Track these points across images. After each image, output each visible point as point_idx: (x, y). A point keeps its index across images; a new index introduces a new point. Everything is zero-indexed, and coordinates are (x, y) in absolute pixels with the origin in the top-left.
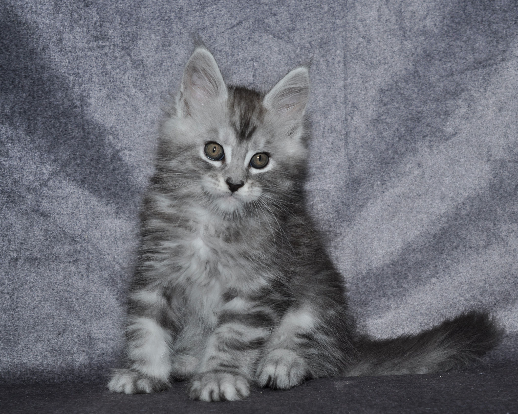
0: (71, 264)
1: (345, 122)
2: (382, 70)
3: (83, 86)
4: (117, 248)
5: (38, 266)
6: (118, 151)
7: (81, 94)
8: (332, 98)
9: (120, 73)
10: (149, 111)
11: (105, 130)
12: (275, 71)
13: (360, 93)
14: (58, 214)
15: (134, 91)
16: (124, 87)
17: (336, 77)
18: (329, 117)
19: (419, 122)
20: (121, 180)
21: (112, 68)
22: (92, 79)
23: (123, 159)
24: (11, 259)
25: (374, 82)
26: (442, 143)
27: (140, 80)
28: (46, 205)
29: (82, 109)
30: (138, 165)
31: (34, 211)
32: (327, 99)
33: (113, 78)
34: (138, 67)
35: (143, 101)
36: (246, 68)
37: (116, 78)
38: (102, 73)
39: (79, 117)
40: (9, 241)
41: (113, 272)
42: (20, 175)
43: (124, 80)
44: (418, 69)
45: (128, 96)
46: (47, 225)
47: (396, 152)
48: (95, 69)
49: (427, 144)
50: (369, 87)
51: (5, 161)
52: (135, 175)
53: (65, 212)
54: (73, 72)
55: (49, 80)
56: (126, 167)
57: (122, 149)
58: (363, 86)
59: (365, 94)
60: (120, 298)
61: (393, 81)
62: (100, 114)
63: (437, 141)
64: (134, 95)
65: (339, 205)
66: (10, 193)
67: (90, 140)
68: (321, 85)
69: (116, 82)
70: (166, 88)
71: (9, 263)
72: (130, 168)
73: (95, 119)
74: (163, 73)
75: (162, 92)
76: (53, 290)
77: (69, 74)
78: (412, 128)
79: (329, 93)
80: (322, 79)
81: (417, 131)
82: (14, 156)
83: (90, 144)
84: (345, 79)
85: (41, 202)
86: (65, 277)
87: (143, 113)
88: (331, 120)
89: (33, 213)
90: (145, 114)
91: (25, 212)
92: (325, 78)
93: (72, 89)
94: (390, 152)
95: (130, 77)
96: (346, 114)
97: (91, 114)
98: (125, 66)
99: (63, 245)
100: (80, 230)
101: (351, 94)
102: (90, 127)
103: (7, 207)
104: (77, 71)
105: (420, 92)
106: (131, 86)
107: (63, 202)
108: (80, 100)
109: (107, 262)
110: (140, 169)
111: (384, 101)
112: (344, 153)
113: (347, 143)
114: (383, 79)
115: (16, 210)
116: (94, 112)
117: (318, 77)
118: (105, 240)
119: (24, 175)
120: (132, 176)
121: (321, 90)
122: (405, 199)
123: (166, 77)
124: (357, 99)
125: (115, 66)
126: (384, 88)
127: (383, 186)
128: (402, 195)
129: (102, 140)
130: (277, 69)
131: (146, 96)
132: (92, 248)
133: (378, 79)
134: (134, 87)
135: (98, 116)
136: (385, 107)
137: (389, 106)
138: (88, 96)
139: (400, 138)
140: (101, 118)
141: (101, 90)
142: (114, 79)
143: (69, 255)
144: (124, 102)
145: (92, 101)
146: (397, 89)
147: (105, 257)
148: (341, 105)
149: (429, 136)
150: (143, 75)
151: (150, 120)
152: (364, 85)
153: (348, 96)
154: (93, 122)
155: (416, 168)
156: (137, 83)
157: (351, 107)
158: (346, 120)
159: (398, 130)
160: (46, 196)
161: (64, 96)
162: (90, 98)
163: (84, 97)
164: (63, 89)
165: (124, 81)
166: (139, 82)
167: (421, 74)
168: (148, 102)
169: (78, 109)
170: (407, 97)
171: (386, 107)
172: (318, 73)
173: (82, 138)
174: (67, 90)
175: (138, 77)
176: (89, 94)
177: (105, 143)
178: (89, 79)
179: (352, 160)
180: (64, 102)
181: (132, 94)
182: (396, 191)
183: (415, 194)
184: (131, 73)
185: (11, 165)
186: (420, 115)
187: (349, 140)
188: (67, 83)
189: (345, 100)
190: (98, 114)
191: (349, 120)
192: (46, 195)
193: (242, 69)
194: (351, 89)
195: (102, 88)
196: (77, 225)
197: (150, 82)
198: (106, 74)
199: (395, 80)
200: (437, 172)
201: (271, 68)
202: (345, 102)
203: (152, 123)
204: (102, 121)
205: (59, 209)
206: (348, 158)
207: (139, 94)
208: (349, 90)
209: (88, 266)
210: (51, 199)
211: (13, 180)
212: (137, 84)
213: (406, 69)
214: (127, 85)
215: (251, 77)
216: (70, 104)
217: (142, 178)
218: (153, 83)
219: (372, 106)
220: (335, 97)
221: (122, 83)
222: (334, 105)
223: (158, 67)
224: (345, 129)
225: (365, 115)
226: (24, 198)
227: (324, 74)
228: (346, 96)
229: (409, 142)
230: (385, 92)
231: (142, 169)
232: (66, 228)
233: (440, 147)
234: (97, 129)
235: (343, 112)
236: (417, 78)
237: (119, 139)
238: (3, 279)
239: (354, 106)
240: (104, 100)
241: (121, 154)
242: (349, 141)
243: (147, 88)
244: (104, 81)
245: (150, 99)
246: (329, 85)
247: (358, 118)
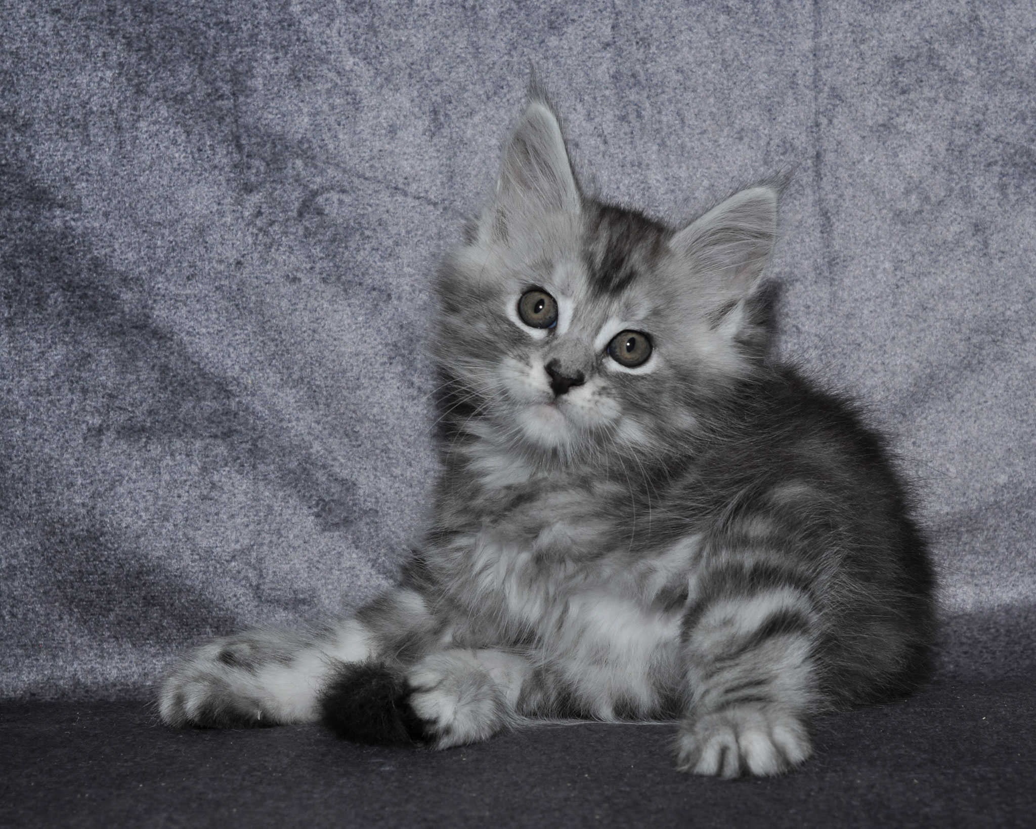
0: (219, 441)
1: (814, 129)
2: (899, 13)
3: (238, 50)
4: (315, 408)
5: (145, 446)
6: (315, 194)
7: (232, 67)
8: (786, 76)
9: (321, 22)
10: (384, 105)
11: (287, 148)
12: (661, 18)
13: (849, 66)
14: (188, 333)
15: (351, 60)
16: (330, 53)
17: (795, 31)
18: (780, 119)
19: (977, 133)
20: (321, 258)
21: (304, 11)
22: (257, 35)
23: (326, 212)
24: (89, 430)
25: (879, 41)
26: (1028, 180)
27: (364, 37)
28: (164, 314)
29: (235, 100)
30: (360, 223)
31: (136, 327)
32: (776, 80)
33: (305, 33)
34: (359, 8)
35: (372, 84)
36: (596, 9)
37: (311, 33)
38: (280, 22)
39: (228, 120)
40: (84, 391)
41: (309, 458)
42: (108, 250)
43: (328, 38)
44: (979, 13)
45: (339, 73)
46: (166, 357)
47: (927, 199)
48: (264, 12)
49: (996, 180)
50: (870, 53)
51: (74, 220)
52: (353, 245)
53: (204, 330)
54: (214, 20)
55: (163, 38)
56: (333, 229)
57: (324, 189)
58: (856, 50)
59: (859, 69)
60: (324, 514)
61: (922, 38)
62: (275, 111)
63: (1017, 176)
64: (352, 71)
65: (800, 313)
66: (85, 287)
67: (254, 171)
68: (763, 48)
69: (312, 40)
70: (420, 55)
71: (85, 439)
72: (341, 230)
73: (264, 123)
74: (415, 21)
75: (412, 64)
76: (179, 496)
77: (208, 25)
78: (962, 145)
79: (780, 65)
80: (766, 34)
81: (974, 152)
82: (93, 209)
83: (253, 178)
84: (817, 34)
85: (152, 308)
86: (204, 469)
87: (371, 109)
88: (785, 124)
89: (135, 331)
90: (374, 113)
91: (118, 329)
92: (771, 31)
93: (214, 56)
94: (914, 197)
95: (343, 30)
96: (817, 113)
97: (255, 113)
98: (331, 5)
99: (199, 399)
100: (237, 367)
101: (827, 67)
102: (253, 140)
103: (79, 318)
104: (224, 18)
105: (982, 64)
106: (345, 50)
107: (198, 306)
108: (232, 81)
109: (296, 435)
110: (362, 234)
111: (900, 85)
112: (811, 198)
113: (819, 176)
114: (900, 35)
115: (99, 323)
116: (263, 108)
117: (755, 30)
118: (291, 389)
119: (115, 250)
120: (346, 247)
121: (763, 59)
122: (945, 302)
123: (421, 30)
124: (841, 79)
125: (308, 5)
126: (902, 55)
127: (898, 273)
128: (937, 292)
129: (280, 169)
130: (666, 13)
131: (378, 73)
132: (262, 406)
133: (887, 35)
134: (351, 54)
135: (270, 116)
136: (902, 98)
137: (912, 96)
138: (250, 73)
139: (935, 168)
140: (277, 121)
141: (277, 58)
142: (308, 35)
143: (213, 422)
144: (329, 85)
145: (258, 83)
146: (931, 58)
147: (290, 425)
148: (808, 92)
149: (1000, 163)
150: (371, 27)
151: (385, 125)
152: (857, 47)
153: (822, 72)
154: (259, 130)
155: (970, 234)
156: (357, 44)
157: (829, 97)
158: (818, 125)
159: (931, 150)
160: (164, 296)
161: (196, 73)
162: (253, 76)
163: (240, 74)
164: (192, 57)
165: (329, 41)
166: (361, 41)
167: (986, 25)
168: (382, 87)
169: (226, 102)
170: (952, 77)
171: (906, 95)
172: (756, 20)
173: (235, 166)
174: (202, 59)
175: (361, 30)
176: (251, 68)
177: (286, 177)
178: (251, 36)
179: (829, 214)
180: (195, 86)
181: (347, 68)
182: (926, 285)
183: (967, 291)
184: (344, 21)
185: (87, 228)
186: (980, 117)
187: (825, 170)
188: (202, 44)
189: (814, 82)
190: (270, 113)
191: (823, 126)
192: (162, 292)
193: (588, 13)
194: (828, 57)
195: (280, 54)
196: (229, 356)
197: (386, 41)
198: (289, 25)
199: (927, 37)
200: (1016, 242)
201: (653, 9)
202: (816, 87)
203: (390, 132)
204: (278, 128)
205: (192, 323)
206: (821, 209)
207: (363, 69)
208: (825, 60)
209: (254, 445)
210: (173, 301)
211: (92, 259)
212: (359, 47)
213: (951, 12)
214: (336, 49)
215: (609, 30)
216: (210, 91)
217: (366, 252)
218: (392, 43)
219: (875, 94)
220: (794, 75)
221: (326, 43)
222: (790, 93)
223: (404, 10)
224: (814, 146)
225: (859, 114)
226: (113, 299)
227: (769, 23)
228: (817, 71)
229: (955, 176)
230: (903, 65)
231: (367, 233)
232: (206, 364)
233: (1024, 188)
234: (269, 145)
235: (810, 107)
236: (976, 33)
237: (316, 167)
238: (72, 473)
239: (836, 95)
240: (284, 80)
241: (320, 200)
242: (822, 172)
243: (381, 54)
244: (284, 39)
245: (386, 79)
246: (780, 47)
247: (844, 121)
